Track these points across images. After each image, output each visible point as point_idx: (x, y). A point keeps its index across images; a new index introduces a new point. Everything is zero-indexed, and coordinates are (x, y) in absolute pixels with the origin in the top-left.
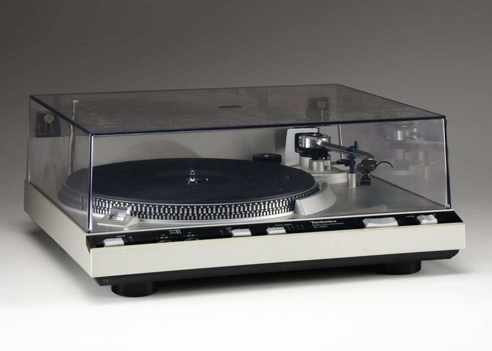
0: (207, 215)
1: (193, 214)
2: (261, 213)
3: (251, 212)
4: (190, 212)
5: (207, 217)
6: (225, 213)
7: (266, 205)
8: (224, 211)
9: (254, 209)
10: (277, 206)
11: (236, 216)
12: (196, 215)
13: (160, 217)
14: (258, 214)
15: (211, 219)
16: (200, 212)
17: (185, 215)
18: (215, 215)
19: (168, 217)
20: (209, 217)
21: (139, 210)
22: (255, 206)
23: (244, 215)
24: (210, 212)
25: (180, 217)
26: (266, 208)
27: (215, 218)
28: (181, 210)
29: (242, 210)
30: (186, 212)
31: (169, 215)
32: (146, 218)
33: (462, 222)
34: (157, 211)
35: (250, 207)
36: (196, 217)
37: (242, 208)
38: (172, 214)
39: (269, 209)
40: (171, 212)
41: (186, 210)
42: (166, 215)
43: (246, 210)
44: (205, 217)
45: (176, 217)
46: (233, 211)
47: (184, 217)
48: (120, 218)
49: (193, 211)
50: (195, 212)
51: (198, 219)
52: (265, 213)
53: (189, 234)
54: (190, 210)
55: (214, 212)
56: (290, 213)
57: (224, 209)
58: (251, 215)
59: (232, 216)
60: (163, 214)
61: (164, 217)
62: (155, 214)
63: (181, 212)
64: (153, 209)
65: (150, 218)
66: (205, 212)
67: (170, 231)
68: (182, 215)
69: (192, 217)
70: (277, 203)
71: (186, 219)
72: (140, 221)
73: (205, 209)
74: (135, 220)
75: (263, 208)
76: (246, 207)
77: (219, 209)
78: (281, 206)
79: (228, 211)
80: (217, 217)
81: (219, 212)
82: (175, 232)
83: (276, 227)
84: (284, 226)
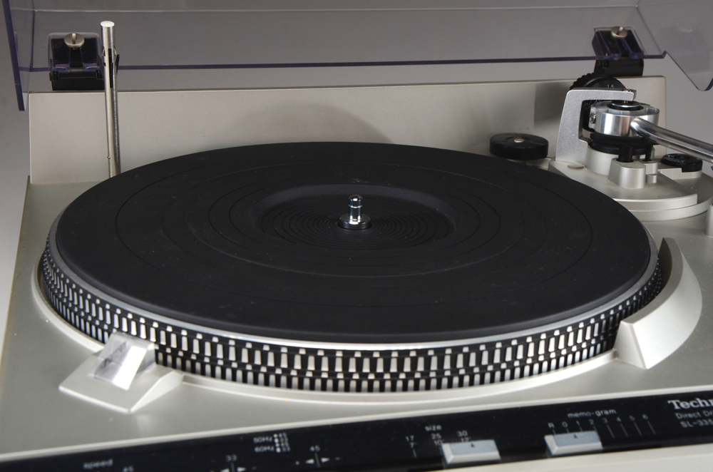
0: (371, 377)
1: (332, 373)
2: (527, 369)
3: (497, 367)
4: (325, 368)
5: (371, 383)
6: (425, 374)
7: (542, 344)
8: (421, 367)
9: (508, 358)
10: (571, 343)
11: (456, 380)
12: (340, 376)
13: (239, 374)
14: (517, 371)
15: (382, 389)
16: (352, 369)
17: (309, 374)
18: (395, 377)
19: (261, 377)
20: (376, 384)
21: (185, 347)
22: (509, 351)
23: (477, 378)
24: (380, 369)
25: (295, 381)
26: (542, 351)
27: (394, 389)
28: (298, 360)
29: (472, 363)
30: (311, 367)
31: (264, 369)
32: (203, 373)
34: (232, 357)
35: (497, 353)
36: (341, 384)
37: (473, 356)
38: (271, 370)
39: (547, 353)
40: (271, 363)
41: (311, 360)
42: (256, 370)
43: (485, 361)
44: (365, 384)
45: (284, 380)
46: (447, 365)
47: (307, 382)
49: (332, 365)
50: (339, 368)
51: (347, 389)
52: (536, 367)
53: (311, 456)
54: (325, 361)
55: (394, 369)
56: (602, 360)
57: (421, 361)
58: (498, 374)
59: (445, 381)
60: (249, 367)
61: (250, 376)
62: (227, 363)
63: (298, 366)
64: (220, 348)
65: (213, 375)
66: (366, 369)
67: (256, 440)
68: (302, 373)
69: (330, 383)
70: (571, 336)
71: (312, 387)
72: (185, 379)
73: (366, 362)
74: (170, 381)
75: (531, 353)
76: (485, 356)
77: (407, 362)
78: (579, 340)
79: (434, 366)
80: (400, 384)
81: (407, 368)
82: (273, 444)
83: (573, 428)
84: (594, 417)
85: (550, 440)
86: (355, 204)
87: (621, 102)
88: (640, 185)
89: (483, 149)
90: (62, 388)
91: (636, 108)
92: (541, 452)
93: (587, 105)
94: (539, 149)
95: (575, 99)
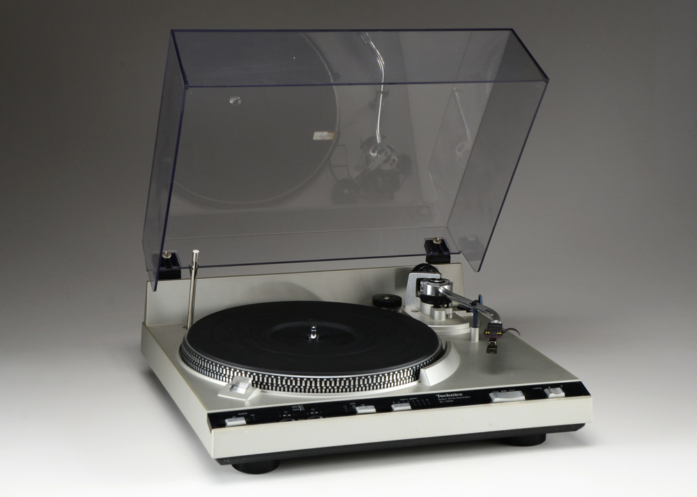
0: (330, 388)
1: (316, 387)
2: (386, 385)
3: (375, 384)
4: (313, 385)
5: (330, 390)
6: (349, 386)
7: (391, 376)
8: (347, 384)
9: (379, 381)
10: (402, 376)
11: (360, 389)
12: (319, 388)
13: (282, 388)
14: (382, 386)
15: (334, 392)
16: (323, 385)
17: (308, 388)
18: (338, 388)
19: (290, 389)
20: (332, 390)
21: (261, 381)
22: (379, 378)
23: (368, 388)
24: (333, 385)
25: (303, 390)
26: (391, 379)
27: (338, 392)
28: (304, 382)
29: (366, 383)
30: (308, 385)
31: (291, 386)
32: (268, 389)
33: (590, 395)
34: (279, 383)
35: (375, 379)
36: (319, 390)
37: (366, 380)
38: (294, 387)
39: (393, 380)
40: (294, 384)
41: (308, 382)
42: (288, 387)
43: (370, 382)
44: (328, 390)
45: (299, 390)
46: (357, 383)
47: (307, 390)
48: (242, 389)
49: (316, 384)
50: (318, 385)
51: (321, 392)
52: (389, 385)
53: (312, 411)
54: (313, 382)
55: (338, 385)
56: (415, 383)
57: (347, 382)
58: (375, 387)
59: (356, 389)
60: (286, 386)
61: (286, 389)
62: (277, 385)
63: (304, 385)
64: (275, 379)
65: (272, 389)
66: (328, 385)
67: (293, 407)
68: (305, 387)
69: (315, 390)
70: (402, 374)
71: (309, 392)
72: (262, 392)
73: (328, 382)
74: (257, 392)
75: (387, 380)
76: (370, 380)
77: (343, 382)
78: (405, 376)
79: (352, 384)
80: (340, 390)
81: (343, 384)
82: (299, 408)
83: (401, 402)
84: (409, 400)
85: (393, 406)
86: (314, 329)
87: (435, 279)
88: (444, 319)
89: (369, 303)
90: (219, 395)
91: (442, 281)
92: (390, 410)
93: (419, 281)
94: (397, 302)
95: (413, 277)
